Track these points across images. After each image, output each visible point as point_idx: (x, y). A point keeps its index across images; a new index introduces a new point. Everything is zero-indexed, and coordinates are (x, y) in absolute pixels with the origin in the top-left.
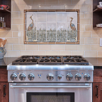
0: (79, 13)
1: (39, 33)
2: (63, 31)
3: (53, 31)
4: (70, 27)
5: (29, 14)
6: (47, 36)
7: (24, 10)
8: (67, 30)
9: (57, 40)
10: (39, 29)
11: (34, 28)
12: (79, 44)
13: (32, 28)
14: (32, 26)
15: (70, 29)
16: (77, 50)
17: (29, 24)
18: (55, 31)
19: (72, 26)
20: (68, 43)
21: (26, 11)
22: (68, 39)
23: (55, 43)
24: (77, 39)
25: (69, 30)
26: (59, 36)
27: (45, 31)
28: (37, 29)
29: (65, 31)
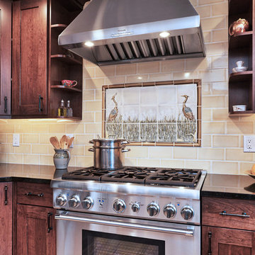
0: (199, 86)
1: (126, 125)
2: (170, 122)
3: (152, 122)
4: (182, 114)
5: (110, 93)
6: (139, 131)
7: (103, 86)
8: (177, 120)
9: (158, 139)
10: (126, 120)
11: (118, 117)
12: (200, 146)
13: (115, 117)
14: (114, 114)
15: (182, 118)
16: (196, 159)
17: (110, 111)
18: (155, 122)
19: (186, 111)
20: (179, 144)
21: (106, 88)
22: (179, 137)
23: (155, 144)
24: (195, 136)
25: (180, 119)
26: (163, 130)
27: (137, 121)
28: (123, 119)
29: (174, 121)
